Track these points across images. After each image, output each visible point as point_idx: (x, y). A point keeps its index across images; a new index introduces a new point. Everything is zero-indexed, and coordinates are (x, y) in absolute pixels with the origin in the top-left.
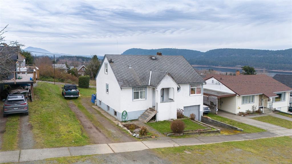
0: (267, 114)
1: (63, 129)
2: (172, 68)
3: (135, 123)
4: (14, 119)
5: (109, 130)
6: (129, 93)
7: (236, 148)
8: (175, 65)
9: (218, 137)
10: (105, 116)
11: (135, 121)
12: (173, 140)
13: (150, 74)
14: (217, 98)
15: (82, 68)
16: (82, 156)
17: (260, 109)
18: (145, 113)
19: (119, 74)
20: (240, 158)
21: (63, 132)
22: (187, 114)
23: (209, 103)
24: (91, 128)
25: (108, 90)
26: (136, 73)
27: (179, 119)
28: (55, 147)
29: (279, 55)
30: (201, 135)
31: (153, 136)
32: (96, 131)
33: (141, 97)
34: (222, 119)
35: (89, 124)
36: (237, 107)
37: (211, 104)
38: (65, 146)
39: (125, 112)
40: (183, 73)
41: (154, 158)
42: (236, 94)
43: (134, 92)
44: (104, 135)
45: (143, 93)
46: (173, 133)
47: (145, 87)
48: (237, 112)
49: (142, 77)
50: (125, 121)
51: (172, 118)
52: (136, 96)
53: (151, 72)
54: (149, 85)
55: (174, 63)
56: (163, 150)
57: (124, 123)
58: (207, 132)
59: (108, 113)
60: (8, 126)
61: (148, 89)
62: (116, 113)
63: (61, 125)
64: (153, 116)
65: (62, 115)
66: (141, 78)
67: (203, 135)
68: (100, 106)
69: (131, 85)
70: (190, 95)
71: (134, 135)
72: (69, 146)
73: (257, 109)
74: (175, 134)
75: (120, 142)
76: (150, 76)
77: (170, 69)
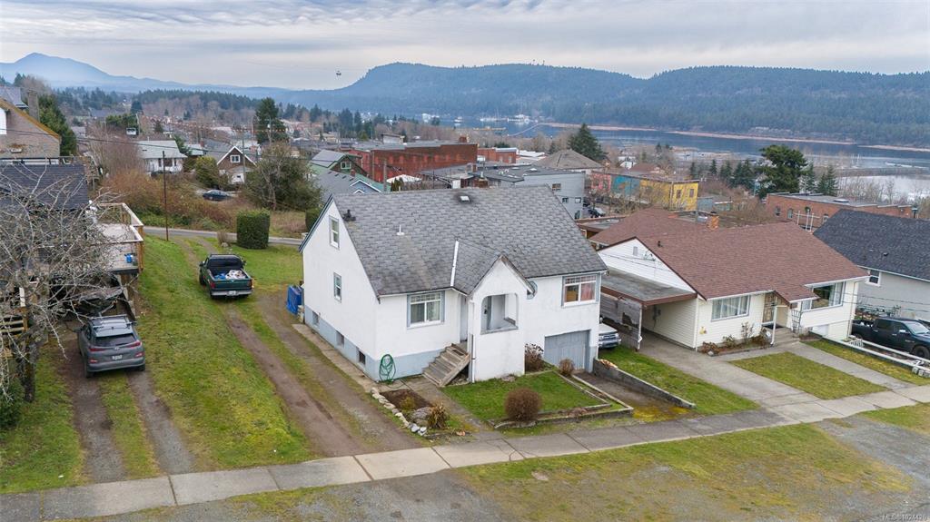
0: (783, 346)
1: (241, 414)
2: (514, 227)
3: (414, 387)
4: (117, 385)
5: (351, 410)
6: (399, 307)
7: (661, 462)
8: (525, 217)
9: (624, 431)
10: (334, 361)
11: (415, 382)
12: (509, 440)
13: (454, 250)
14: (640, 305)
15: (230, 154)
16: (305, 491)
17: (765, 331)
18: (439, 357)
19: (372, 257)
20: (660, 491)
21: (245, 425)
22: (553, 358)
23: (619, 319)
24: (303, 404)
25: (339, 292)
26: (415, 250)
27: (532, 374)
28: (240, 468)
29: (904, 92)
30: (582, 423)
31: (460, 431)
32: (320, 414)
33: (430, 318)
34: (649, 367)
35: (297, 392)
36: (698, 328)
37: (624, 322)
38: (259, 465)
39: (387, 358)
40: (545, 241)
41: (463, 494)
42: (697, 293)
43: (412, 306)
44: (342, 429)
45: (436, 306)
46: (510, 423)
47: (443, 290)
48: (697, 342)
49: (434, 261)
50: (389, 382)
51: (511, 372)
52: (417, 314)
53: (457, 243)
54: (452, 285)
55: (522, 212)
56: (483, 472)
57: (385, 389)
58: (598, 415)
59: (340, 354)
60: (112, 407)
61: (447, 295)
62: (362, 357)
63: (234, 402)
64: (461, 368)
65: (228, 369)
66: (430, 265)
67: (585, 424)
68: (315, 327)
69: (403, 288)
70: (562, 305)
71: (415, 428)
72: (271, 464)
73: (756, 332)
74: (515, 425)
75: (380, 450)
76: (455, 257)
77: (511, 230)
